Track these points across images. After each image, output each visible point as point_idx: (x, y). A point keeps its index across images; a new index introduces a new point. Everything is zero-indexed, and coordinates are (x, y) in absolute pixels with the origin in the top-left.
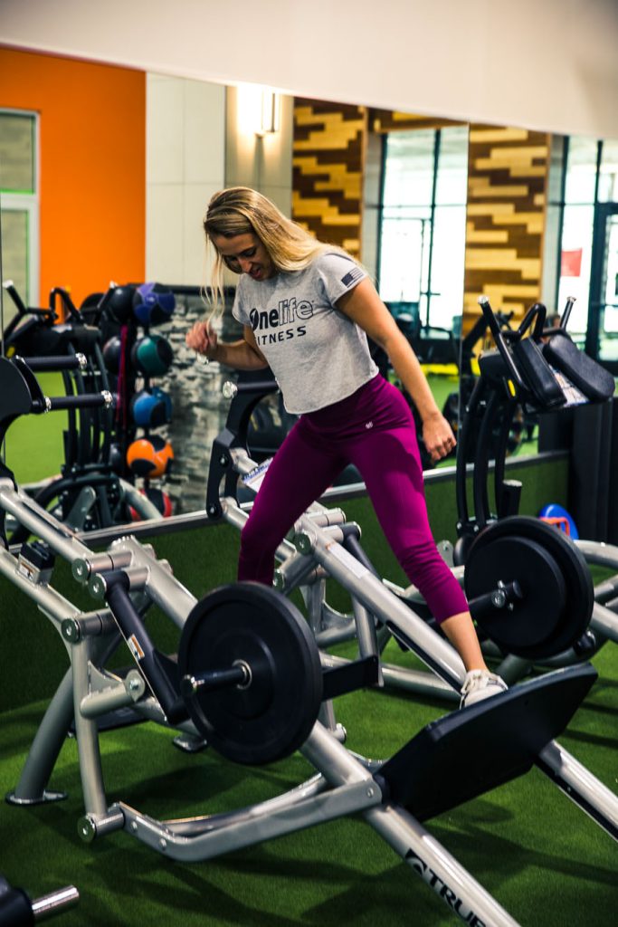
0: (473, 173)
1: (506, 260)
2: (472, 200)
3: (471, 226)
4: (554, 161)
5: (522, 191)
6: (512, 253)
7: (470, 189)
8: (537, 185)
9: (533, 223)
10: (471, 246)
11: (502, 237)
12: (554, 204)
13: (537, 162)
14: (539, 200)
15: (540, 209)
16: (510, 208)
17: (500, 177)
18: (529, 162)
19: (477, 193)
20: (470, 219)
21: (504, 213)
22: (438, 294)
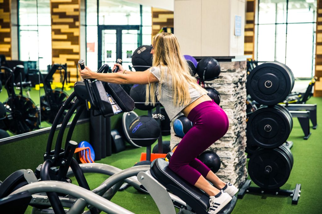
0: (53, 13)
1: (67, 45)
2: (53, 23)
3: (53, 33)
4: (82, 10)
5: (71, 20)
6: (69, 43)
7: (52, 20)
8: (76, 18)
9: (76, 32)
10: (54, 40)
11: (65, 37)
12: (83, 25)
13: (76, 10)
14: (77, 24)
15: (78, 27)
16: (67, 26)
17: (63, 15)
18: (73, 10)
19: (54, 21)
20: (53, 30)
21: (65, 28)
22: (42, 58)
